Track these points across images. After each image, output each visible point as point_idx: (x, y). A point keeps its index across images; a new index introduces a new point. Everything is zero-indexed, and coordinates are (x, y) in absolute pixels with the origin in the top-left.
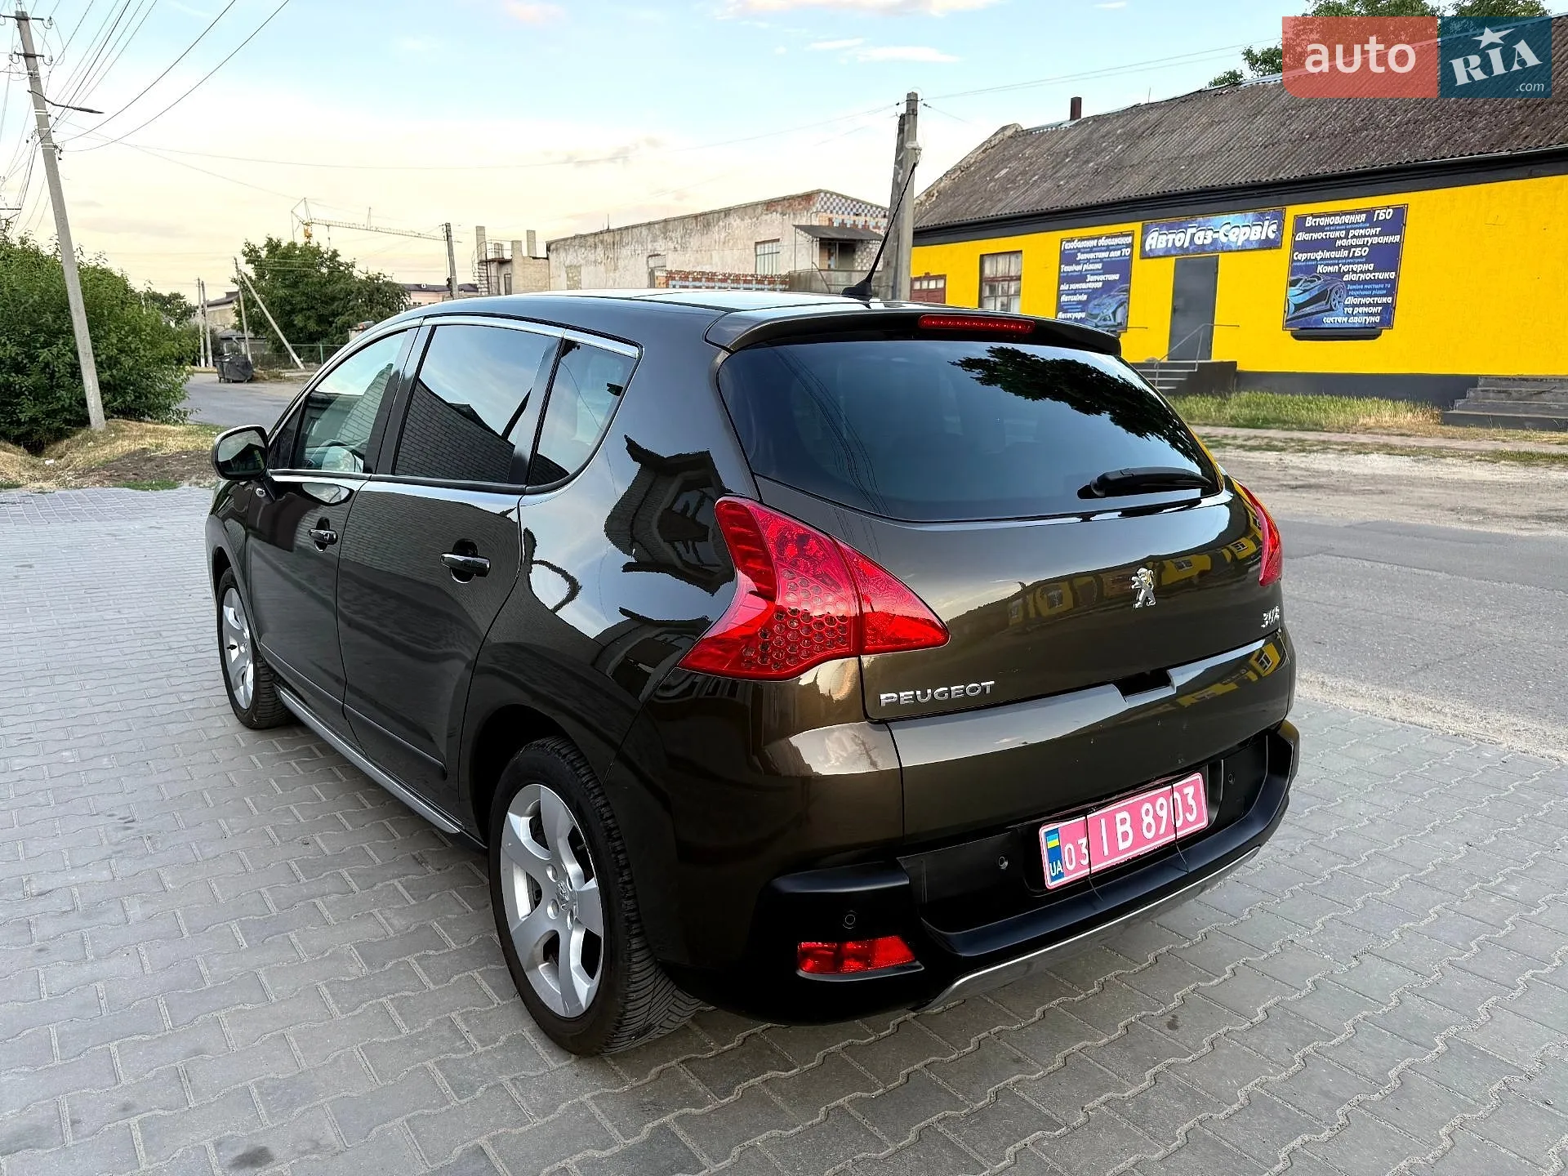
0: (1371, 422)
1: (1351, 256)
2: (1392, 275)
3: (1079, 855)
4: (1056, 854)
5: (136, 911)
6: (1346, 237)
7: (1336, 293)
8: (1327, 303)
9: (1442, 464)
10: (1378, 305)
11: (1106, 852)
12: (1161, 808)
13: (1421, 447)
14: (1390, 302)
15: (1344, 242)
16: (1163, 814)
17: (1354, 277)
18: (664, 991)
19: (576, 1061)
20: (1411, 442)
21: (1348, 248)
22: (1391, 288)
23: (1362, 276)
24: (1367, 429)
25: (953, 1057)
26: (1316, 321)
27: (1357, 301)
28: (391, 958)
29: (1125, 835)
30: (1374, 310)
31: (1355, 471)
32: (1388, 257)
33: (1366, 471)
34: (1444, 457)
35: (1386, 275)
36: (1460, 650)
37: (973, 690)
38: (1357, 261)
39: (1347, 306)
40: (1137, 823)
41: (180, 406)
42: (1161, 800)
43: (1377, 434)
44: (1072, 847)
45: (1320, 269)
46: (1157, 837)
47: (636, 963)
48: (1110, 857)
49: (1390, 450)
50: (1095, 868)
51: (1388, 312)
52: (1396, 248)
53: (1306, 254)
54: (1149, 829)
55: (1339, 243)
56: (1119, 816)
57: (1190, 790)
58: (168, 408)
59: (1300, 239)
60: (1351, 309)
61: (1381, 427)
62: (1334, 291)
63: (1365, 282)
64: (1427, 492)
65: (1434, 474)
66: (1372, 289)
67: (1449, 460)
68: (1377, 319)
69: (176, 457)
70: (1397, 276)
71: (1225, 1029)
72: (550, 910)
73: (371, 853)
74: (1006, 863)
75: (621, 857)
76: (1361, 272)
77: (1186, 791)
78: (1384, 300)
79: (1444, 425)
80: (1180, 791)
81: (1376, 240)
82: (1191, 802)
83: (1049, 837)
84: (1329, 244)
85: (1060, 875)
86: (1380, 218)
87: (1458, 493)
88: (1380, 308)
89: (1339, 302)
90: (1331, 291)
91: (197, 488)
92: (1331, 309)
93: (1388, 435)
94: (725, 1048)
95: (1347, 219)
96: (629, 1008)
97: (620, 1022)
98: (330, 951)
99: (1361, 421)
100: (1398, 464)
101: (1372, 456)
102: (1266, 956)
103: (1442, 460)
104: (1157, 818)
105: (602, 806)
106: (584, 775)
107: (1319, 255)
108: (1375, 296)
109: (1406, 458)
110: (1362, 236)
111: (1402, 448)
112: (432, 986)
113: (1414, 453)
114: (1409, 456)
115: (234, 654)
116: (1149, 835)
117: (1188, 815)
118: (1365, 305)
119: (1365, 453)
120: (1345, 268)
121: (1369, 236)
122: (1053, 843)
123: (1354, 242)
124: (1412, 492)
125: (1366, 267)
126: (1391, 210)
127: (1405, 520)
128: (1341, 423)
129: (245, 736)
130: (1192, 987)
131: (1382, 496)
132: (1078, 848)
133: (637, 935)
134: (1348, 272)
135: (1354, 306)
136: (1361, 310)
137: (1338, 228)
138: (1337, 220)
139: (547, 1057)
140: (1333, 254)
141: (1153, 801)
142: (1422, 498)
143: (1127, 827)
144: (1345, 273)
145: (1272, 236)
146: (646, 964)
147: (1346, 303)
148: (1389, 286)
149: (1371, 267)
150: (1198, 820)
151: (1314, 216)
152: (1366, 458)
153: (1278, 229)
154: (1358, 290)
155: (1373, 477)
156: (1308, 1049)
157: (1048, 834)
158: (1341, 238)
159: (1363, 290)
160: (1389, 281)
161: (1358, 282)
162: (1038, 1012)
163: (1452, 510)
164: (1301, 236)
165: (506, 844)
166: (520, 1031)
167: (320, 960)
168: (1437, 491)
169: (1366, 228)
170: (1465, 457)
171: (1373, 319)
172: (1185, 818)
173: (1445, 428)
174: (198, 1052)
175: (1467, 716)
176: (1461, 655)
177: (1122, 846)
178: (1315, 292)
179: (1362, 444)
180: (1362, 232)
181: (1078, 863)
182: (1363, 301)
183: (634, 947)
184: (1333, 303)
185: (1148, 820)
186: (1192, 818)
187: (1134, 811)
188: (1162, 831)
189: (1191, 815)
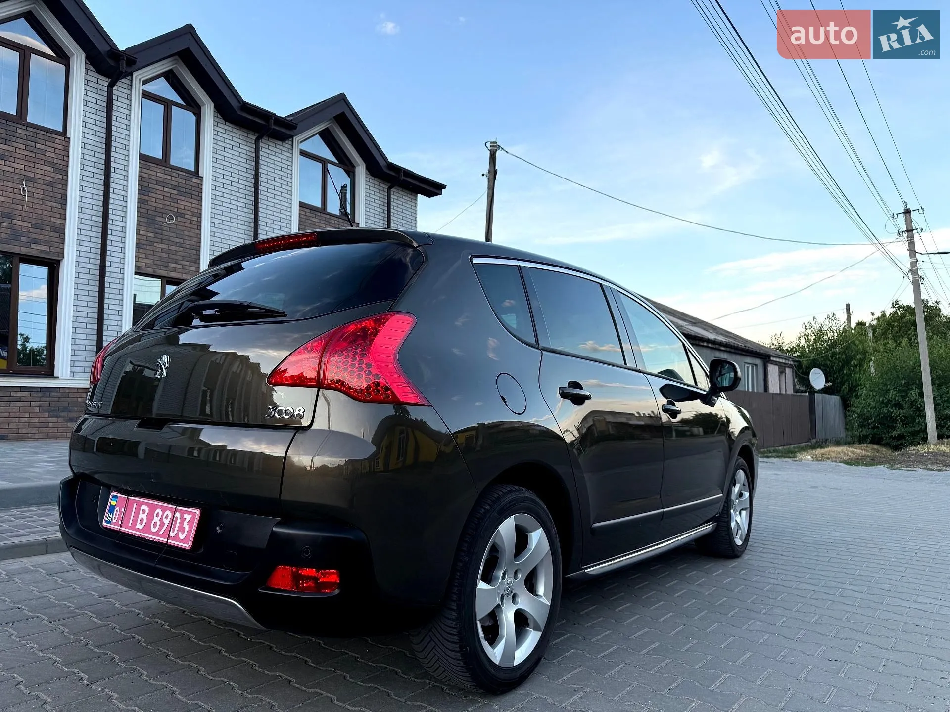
3: (119, 517)
4: (113, 508)
12: (167, 518)
16: (165, 521)
29: (142, 519)
40: (150, 517)
42: (168, 513)
44: (119, 510)
46: (156, 533)
48: (130, 528)
50: (123, 529)
54: (155, 527)
56: (144, 507)
57: (188, 517)
77: (186, 516)
80: (183, 514)
82: (185, 525)
83: (115, 499)
85: (109, 522)
104: (162, 524)
116: (154, 530)
117: (180, 533)
122: (113, 503)
141: (164, 510)
143: (144, 516)
150: (185, 541)
157: (115, 497)
177: (139, 526)
181: (118, 521)
185: (156, 519)
186: (182, 537)
187: (152, 509)
188: (161, 533)
189: (183, 534)
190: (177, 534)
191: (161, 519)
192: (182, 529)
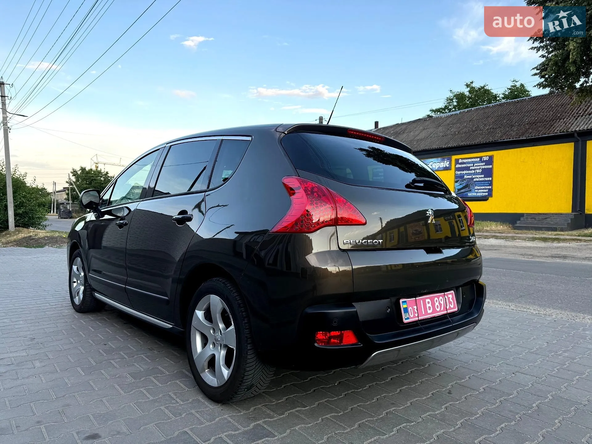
0: (488, 229)
1: (476, 172)
2: (491, 179)
3: (414, 313)
4: (406, 310)
5: (38, 364)
6: (473, 166)
7: (472, 185)
8: (469, 188)
9: (515, 241)
10: (486, 189)
11: (424, 313)
12: (441, 301)
13: (507, 236)
14: (491, 188)
15: (473, 168)
16: (442, 303)
17: (477, 180)
18: (259, 369)
19: (221, 406)
20: (503, 235)
21: (475, 170)
22: (491, 183)
23: (480, 179)
24: (487, 231)
25: (368, 403)
26: (465, 195)
27: (479, 188)
28: (143, 377)
29: (429, 307)
30: (485, 191)
31: (485, 244)
32: (488, 173)
33: (489, 244)
34: (515, 239)
35: (488, 179)
36: (532, 292)
37: (376, 242)
38: (477, 174)
39: (476, 189)
40: (433, 304)
41: (44, 223)
42: (441, 298)
43: (491, 232)
44: (412, 309)
45: (465, 177)
46: (440, 311)
47: (250, 355)
48: (425, 315)
49: (496, 237)
50: (420, 318)
51: (490, 192)
52: (491, 170)
53: (460, 172)
54: (438, 307)
55: (471, 168)
56: (427, 300)
57: (450, 296)
58: (39, 224)
59: (457, 167)
60: (477, 190)
61: (492, 230)
62: (471, 185)
63: (481, 181)
64: (511, 250)
65: (513, 245)
66: (484, 184)
67: (517, 240)
68: (487, 194)
69: (44, 238)
70: (492, 179)
71: (470, 394)
72: (211, 346)
73: (132, 347)
74: (389, 310)
75: (244, 313)
76: (480, 178)
78: (488, 187)
79: (514, 230)
80: (447, 296)
81: (483, 167)
82: (451, 300)
83: (404, 303)
84: (468, 169)
85: (408, 318)
86: (484, 160)
87: (523, 250)
88: (487, 190)
89: (473, 188)
90: (470, 184)
91: (52, 248)
92: (470, 191)
93: (495, 233)
94: (279, 401)
95: (473, 160)
96: (246, 374)
97: (242, 381)
98: (118, 375)
99: (485, 228)
100: (500, 242)
101: (490, 239)
102: (480, 373)
103: (515, 240)
105: (236, 296)
106: (229, 286)
107: (465, 172)
108: (485, 186)
109: (502, 240)
110: (479, 166)
111: (500, 237)
112: (160, 385)
113: (506, 238)
114: (503, 239)
115: (75, 284)
116: (438, 310)
117: (450, 305)
118: (482, 189)
119: (488, 239)
120: (474, 177)
121: (481, 166)
122: (405, 306)
123: (476, 168)
124: (506, 249)
125: (481, 176)
126: (488, 157)
127: (505, 257)
128: (478, 229)
129: (77, 315)
130: (455, 382)
131: (496, 251)
132: (414, 309)
133: (249, 344)
134: (475, 178)
135: (478, 189)
136: (481, 191)
137: (470, 163)
138: (470, 160)
139: (209, 405)
140: (470, 172)
141: (438, 297)
142: (510, 251)
143: (430, 305)
144: (474, 178)
145: (448, 166)
146: (253, 356)
147: (475, 188)
148: (490, 182)
149: (483, 176)
150: (454, 308)
151: (462, 159)
152: (488, 240)
153: (450, 164)
154: (480, 184)
155: (492, 245)
156: (502, 399)
157: (403, 302)
158: (471, 166)
159: (481, 184)
160: (489, 181)
161: (479, 181)
162: (398, 390)
163: (521, 255)
164: (458, 166)
165: (194, 323)
166: (197, 398)
167: (115, 378)
168: (515, 249)
169: (480, 163)
170: (523, 239)
171: (485, 194)
172: (449, 306)
173: (515, 231)
174: (68, 405)
175: (539, 309)
176: (533, 293)
177: (429, 312)
178: (464, 185)
179: (486, 236)
180: (479, 164)
181: (414, 315)
182: (481, 187)
183: (249, 348)
184: (471, 188)
185: (437, 304)
186: (452, 306)
187: (432, 300)
188: (442, 309)
189: (452, 305)
190: (450, 306)
191: (440, 303)
192: (450, 303)
